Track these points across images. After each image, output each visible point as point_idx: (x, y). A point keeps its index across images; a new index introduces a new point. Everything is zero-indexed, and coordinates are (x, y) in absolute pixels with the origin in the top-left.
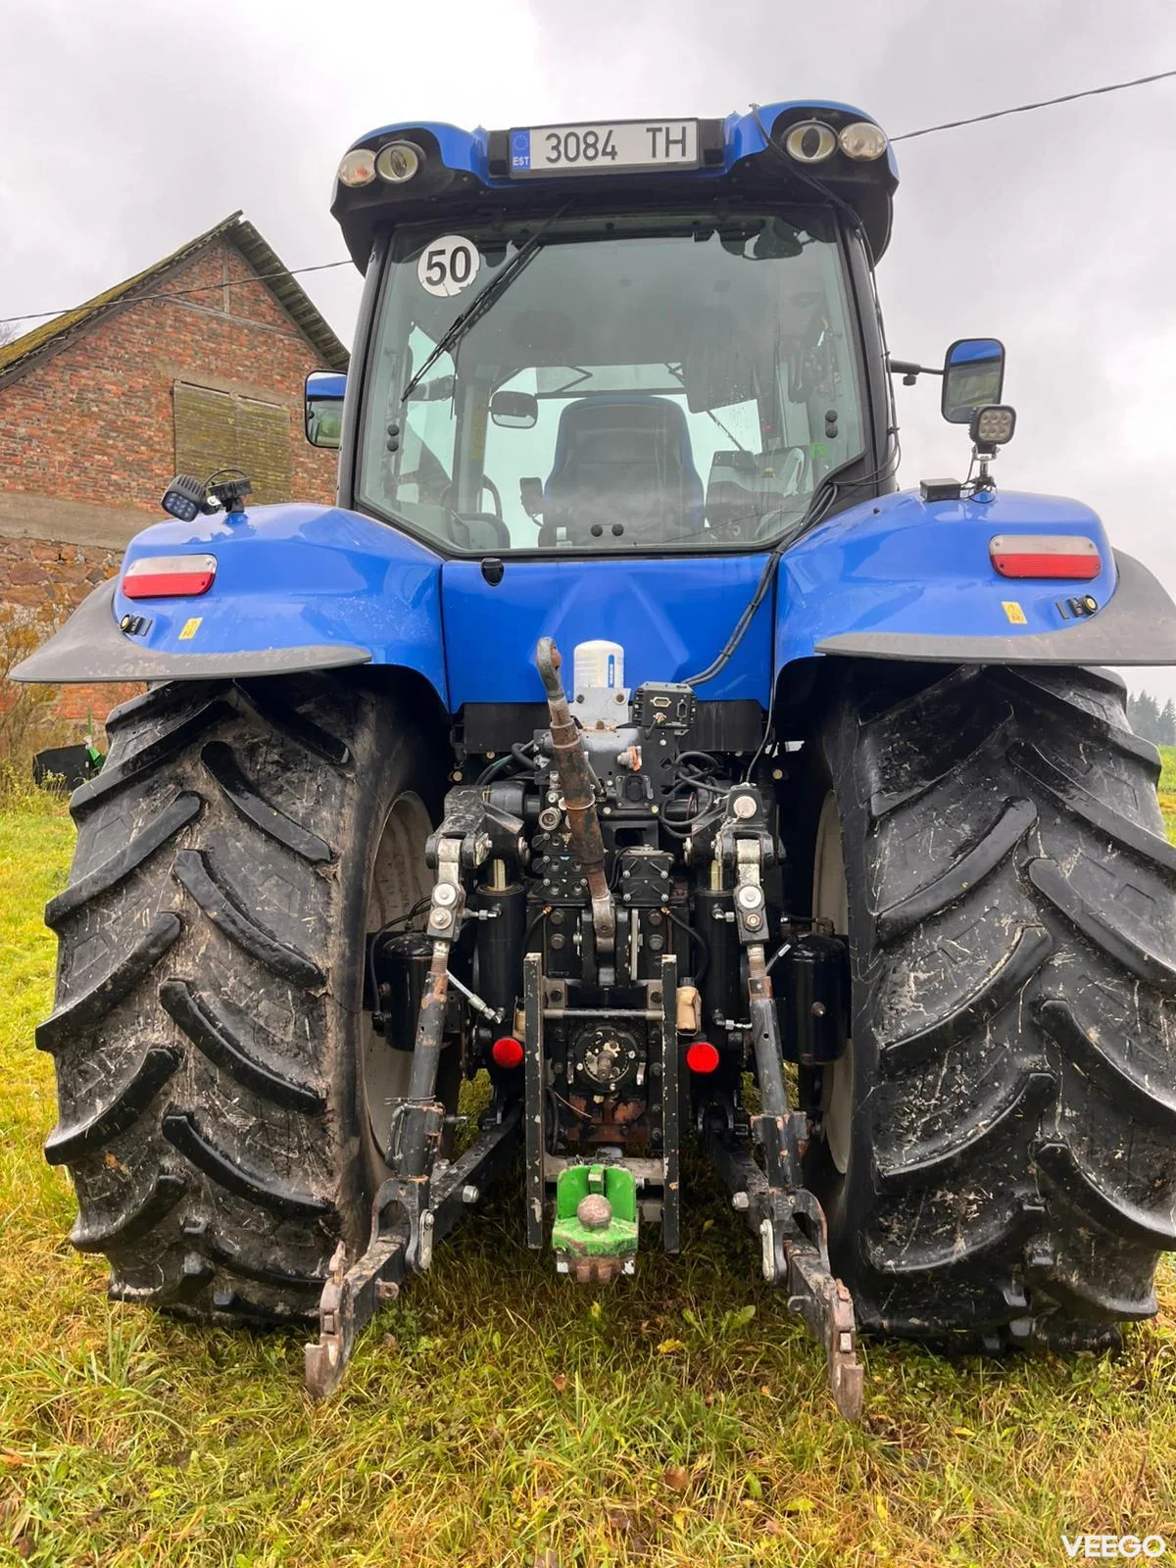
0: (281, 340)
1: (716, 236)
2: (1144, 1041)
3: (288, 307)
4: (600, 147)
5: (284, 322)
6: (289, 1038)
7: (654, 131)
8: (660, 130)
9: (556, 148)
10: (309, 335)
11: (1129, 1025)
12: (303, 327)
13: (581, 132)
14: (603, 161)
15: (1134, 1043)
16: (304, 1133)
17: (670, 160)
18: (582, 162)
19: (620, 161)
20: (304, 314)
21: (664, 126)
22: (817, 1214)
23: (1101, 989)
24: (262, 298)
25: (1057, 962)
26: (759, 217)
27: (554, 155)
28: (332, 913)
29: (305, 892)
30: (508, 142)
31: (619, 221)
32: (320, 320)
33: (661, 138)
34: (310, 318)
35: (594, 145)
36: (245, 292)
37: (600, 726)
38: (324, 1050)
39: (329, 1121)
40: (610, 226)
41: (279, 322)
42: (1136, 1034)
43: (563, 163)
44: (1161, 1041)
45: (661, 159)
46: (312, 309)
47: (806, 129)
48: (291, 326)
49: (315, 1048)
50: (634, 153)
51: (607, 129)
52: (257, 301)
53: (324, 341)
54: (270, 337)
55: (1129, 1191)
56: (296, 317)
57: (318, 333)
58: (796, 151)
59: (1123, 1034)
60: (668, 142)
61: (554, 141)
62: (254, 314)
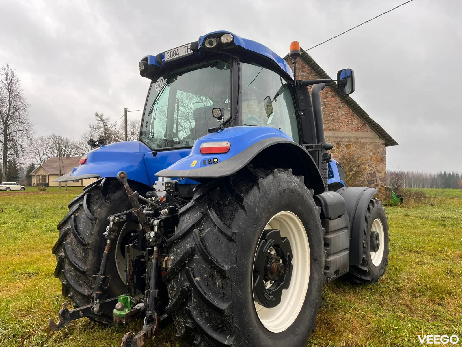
0: (311, 77)
1: (210, 66)
2: (211, 283)
3: (313, 68)
4: (176, 53)
5: (312, 72)
6: (81, 257)
7: (185, 47)
8: (186, 47)
9: (169, 55)
10: (319, 74)
11: (208, 278)
12: (317, 72)
13: (172, 51)
14: (177, 56)
15: (208, 283)
16: (83, 278)
17: (188, 53)
18: (173, 57)
19: (180, 55)
20: (317, 69)
21: (186, 45)
22: (155, 317)
23: (203, 266)
24: (305, 67)
25: (195, 258)
26: (215, 60)
27: (168, 57)
28: (94, 231)
29: (89, 226)
30: (162, 56)
31: (190, 67)
32: (321, 69)
33: (186, 48)
34: (318, 70)
35: (175, 53)
36: (300, 66)
37: (159, 191)
38: (87, 260)
39: (89, 276)
40: (188, 69)
41: (310, 72)
42: (209, 280)
43: (170, 58)
44: (216, 284)
45: (187, 53)
46: (319, 67)
47: (208, 40)
48: (313, 73)
49: (85, 260)
50: (182, 53)
51: (177, 49)
52: (304, 68)
53: (323, 75)
54: (307, 77)
55: (212, 326)
56: (315, 70)
57: (321, 73)
58: (208, 46)
59: (206, 280)
60: (188, 49)
61: (168, 54)
62: (303, 72)
